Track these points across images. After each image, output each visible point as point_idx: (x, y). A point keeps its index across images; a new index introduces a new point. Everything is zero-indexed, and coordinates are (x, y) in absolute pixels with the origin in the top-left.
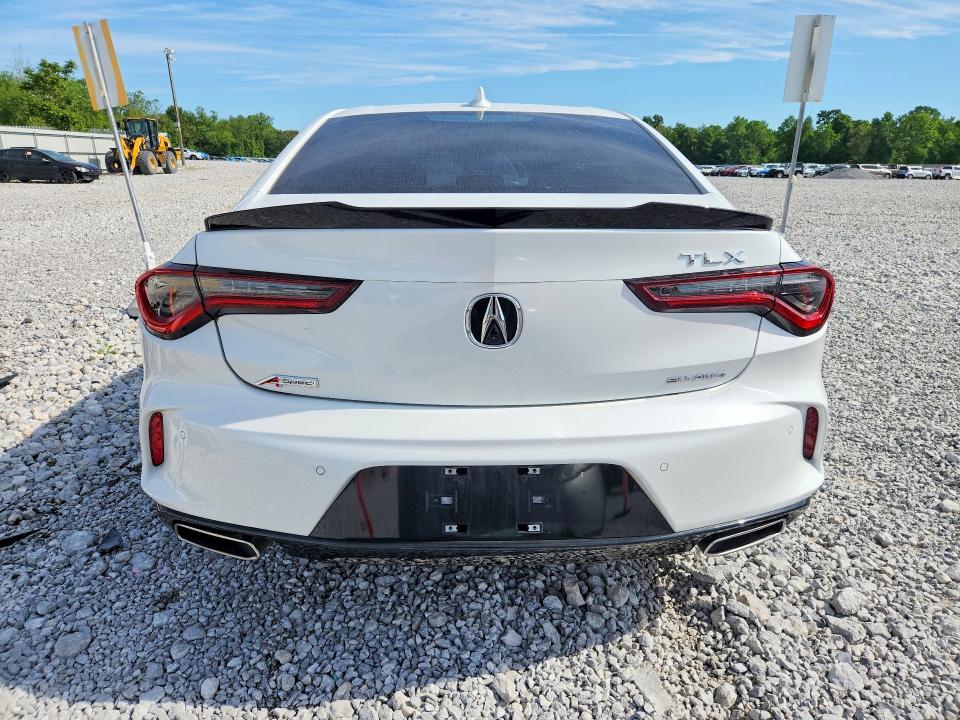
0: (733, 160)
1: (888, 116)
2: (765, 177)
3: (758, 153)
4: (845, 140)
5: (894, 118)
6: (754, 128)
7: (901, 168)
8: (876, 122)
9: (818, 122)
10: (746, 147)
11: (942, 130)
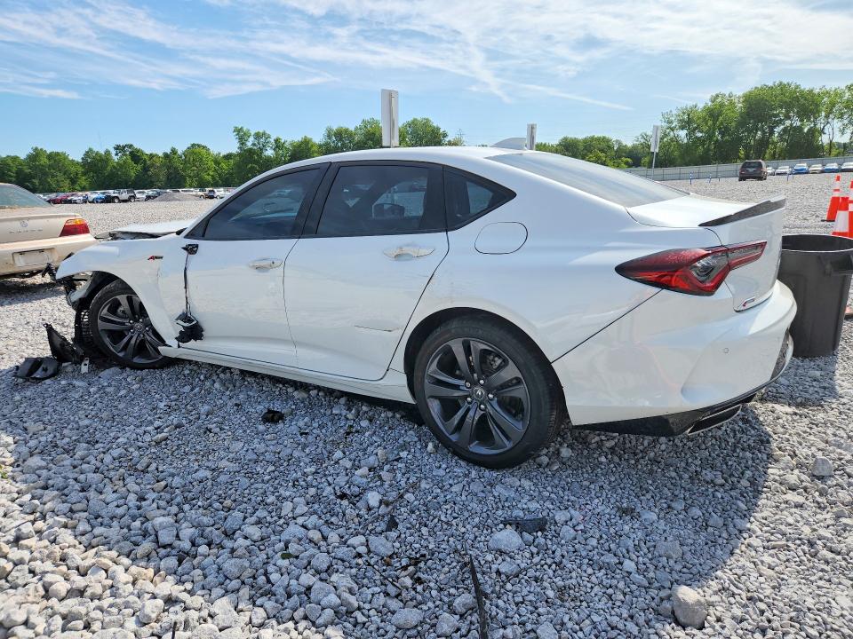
0: (43, 188)
1: (174, 151)
2: (102, 202)
3: (68, 181)
4: (146, 169)
5: (179, 153)
6: (56, 159)
7: (210, 191)
8: (166, 155)
9: (117, 154)
10: (53, 176)
11: (217, 162)
